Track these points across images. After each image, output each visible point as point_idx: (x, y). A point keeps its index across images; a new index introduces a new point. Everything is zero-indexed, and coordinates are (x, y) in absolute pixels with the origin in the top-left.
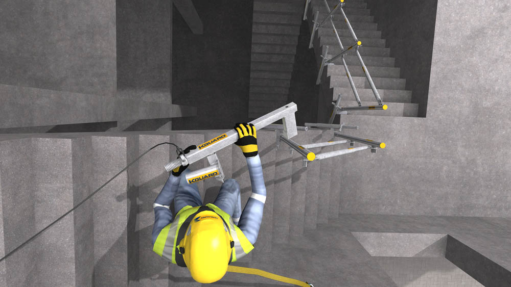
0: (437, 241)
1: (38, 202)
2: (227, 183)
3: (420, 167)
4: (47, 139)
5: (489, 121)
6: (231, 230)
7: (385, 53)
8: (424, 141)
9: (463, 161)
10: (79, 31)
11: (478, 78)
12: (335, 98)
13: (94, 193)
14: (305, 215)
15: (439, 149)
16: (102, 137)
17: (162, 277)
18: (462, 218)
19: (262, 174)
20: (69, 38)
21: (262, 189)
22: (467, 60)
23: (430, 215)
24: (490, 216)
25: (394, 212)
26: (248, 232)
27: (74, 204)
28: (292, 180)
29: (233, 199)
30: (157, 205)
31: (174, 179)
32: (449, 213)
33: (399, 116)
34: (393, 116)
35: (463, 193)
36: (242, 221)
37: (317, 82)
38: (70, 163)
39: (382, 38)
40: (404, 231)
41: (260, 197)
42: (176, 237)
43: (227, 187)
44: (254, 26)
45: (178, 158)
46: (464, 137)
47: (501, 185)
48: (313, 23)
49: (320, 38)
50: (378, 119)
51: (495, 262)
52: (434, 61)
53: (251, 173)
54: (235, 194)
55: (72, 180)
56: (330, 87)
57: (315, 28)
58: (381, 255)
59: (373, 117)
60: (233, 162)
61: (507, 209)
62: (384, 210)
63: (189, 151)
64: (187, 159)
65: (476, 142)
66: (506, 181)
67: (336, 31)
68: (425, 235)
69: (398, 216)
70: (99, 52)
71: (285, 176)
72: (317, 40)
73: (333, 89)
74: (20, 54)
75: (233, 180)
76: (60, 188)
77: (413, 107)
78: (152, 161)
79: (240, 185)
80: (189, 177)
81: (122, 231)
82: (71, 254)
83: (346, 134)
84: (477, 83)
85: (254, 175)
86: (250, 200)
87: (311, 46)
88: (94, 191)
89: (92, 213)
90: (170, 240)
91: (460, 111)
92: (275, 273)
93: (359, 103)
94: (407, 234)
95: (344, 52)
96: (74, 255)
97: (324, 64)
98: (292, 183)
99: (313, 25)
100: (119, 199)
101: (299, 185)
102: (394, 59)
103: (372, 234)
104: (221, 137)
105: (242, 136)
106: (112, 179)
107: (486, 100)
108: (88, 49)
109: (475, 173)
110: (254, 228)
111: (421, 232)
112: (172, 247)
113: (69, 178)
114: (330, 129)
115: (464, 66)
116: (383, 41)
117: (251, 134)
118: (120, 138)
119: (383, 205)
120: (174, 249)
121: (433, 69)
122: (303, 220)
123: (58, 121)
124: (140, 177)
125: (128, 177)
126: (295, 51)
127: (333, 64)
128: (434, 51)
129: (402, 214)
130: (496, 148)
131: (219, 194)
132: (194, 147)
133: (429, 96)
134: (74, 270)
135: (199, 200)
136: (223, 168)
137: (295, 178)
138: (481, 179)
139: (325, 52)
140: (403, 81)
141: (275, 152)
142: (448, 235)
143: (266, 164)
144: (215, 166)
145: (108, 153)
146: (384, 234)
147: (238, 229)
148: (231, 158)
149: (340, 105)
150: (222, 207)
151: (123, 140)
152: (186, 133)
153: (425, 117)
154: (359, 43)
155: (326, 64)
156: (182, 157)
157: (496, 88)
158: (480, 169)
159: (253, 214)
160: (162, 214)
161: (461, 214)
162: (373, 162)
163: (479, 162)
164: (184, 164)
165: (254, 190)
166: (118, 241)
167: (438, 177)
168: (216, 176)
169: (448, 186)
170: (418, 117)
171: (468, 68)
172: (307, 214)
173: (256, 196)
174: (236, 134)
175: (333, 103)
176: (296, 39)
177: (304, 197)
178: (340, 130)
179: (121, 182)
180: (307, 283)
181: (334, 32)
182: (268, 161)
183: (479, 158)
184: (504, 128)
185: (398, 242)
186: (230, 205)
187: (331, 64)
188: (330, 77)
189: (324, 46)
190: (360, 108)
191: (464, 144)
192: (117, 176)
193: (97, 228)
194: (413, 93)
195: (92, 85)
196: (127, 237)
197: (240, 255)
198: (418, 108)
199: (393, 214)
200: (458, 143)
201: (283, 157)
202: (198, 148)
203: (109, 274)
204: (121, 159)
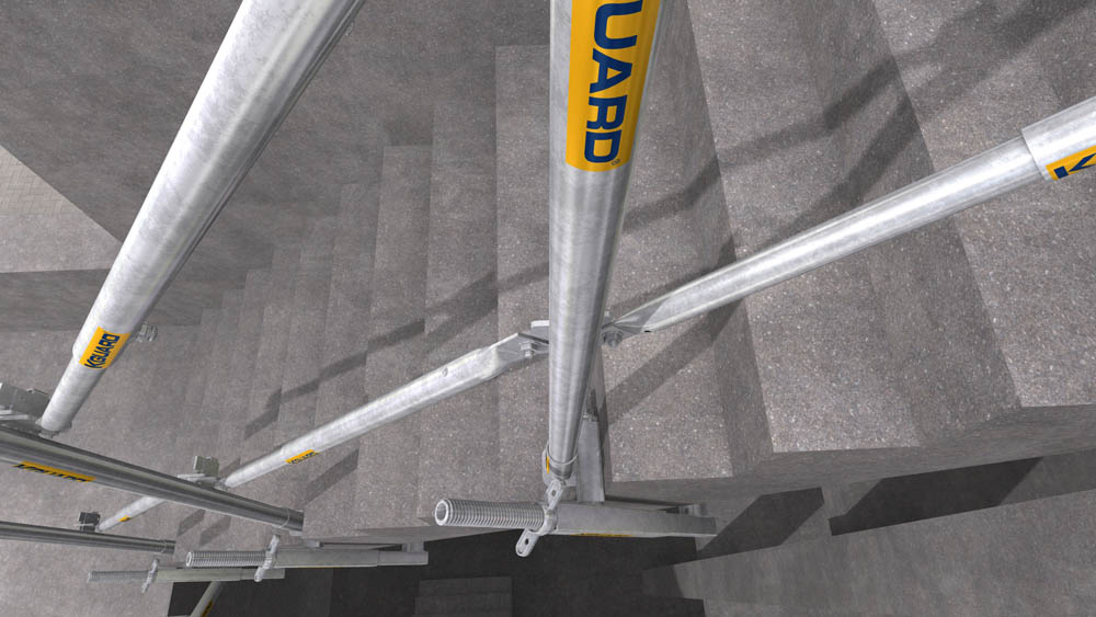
16: (876, 444)
25: (56, 337)
27: (923, 147)
69: (43, 327)
71: (302, 399)
113: (975, 239)
123: (1020, 515)
129: (33, 335)
145: (838, 380)
146: (56, 268)
151: (784, 437)
185: (21, 251)
199: (59, 333)
204: (778, 360)
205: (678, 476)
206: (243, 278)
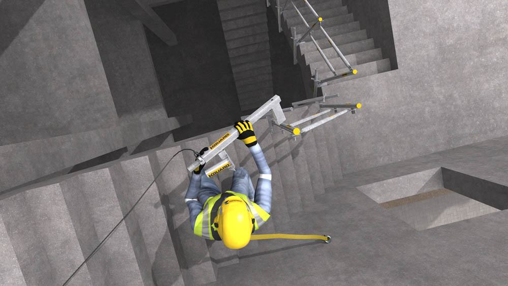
0: (434, 175)
1: (97, 222)
2: (238, 171)
3: (404, 114)
4: (90, 173)
5: (456, 57)
6: (250, 206)
7: (349, 19)
8: (402, 91)
9: (442, 99)
10: (71, 76)
11: (436, 21)
12: (313, 74)
13: (134, 206)
14: (312, 184)
15: (417, 94)
17: (206, 260)
18: (454, 149)
19: (264, 158)
20: (64, 85)
21: (267, 170)
22: (422, 7)
23: (424, 154)
24: (478, 141)
25: (391, 161)
26: (263, 204)
28: (292, 156)
29: (245, 182)
30: (187, 200)
31: (197, 177)
32: (441, 148)
33: (375, 74)
34: (369, 75)
35: (449, 127)
36: (257, 197)
37: (294, 62)
38: (112, 186)
39: (343, 5)
40: (403, 174)
41: (267, 176)
42: (209, 219)
43: (238, 175)
44: (223, 25)
45: (196, 160)
46: (437, 77)
47: (481, 111)
48: (277, 8)
49: (286, 21)
50: (355, 82)
51: (483, 179)
52: (393, 17)
53: (255, 159)
54: (246, 178)
55: (117, 200)
56: (307, 65)
57: (279, 13)
58: (388, 201)
59: (351, 82)
60: (237, 153)
61: (492, 131)
62: (383, 161)
63: (204, 153)
64: (204, 159)
65: (450, 78)
66: (485, 106)
67: (298, 11)
68: (421, 173)
69: (396, 163)
70: (94, 90)
71: (285, 154)
72: (284, 24)
73: (309, 65)
74: (27, 111)
75: (241, 168)
76: (110, 207)
77: (385, 62)
78: (172, 169)
79: (248, 171)
80: (208, 172)
81: (165, 231)
82: (132, 255)
83: (331, 103)
84: (436, 25)
85: (258, 160)
86: (260, 180)
87: (280, 30)
88: (134, 205)
89: (138, 221)
90: (205, 223)
91: (428, 55)
92: (295, 234)
93: (334, 73)
94: (405, 176)
95: (310, 30)
96: (134, 256)
97: (295, 44)
98: (293, 159)
99: (277, 10)
100: (156, 206)
101: (300, 159)
102: (358, 22)
103: (374, 184)
104: (226, 136)
105: (241, 132)
106: (146, 192)
107: (448, 38)
108: (84, 90)
109: (456, 106)
110: (267, 201)
111: (417, 171)
112: (208, 227)
114: (315, 103)
115: (421, 13)
116: (345, 8)
117: (248, 129)
118: (143, 157)
119: (380, 157)
120: (210, 229)
121: (394, 23)
122: (311, 188)
124: (166, 185)
125: (158, 187)
126: (267, 38)
127: (304, 42)
128: (390, 7)
129: (399, 160)
130: (469, 79)
131: (233, 182)
132: (206, 149)
133: (396, 49)
134: (138, 268)
135: (217, 191)
136: (232, 160)
137: (294, 153)
138: (462, 110)
139: (294, 32)
140: (371, 40)
141: (271, 136)
142: (442, 168)
143: (266, 148)
144: (226, 160)
145: (137, 172)
146: (385, 181)
147: (255, 205)
148: (234, 150)
149: (319, 79)
150: (238, 191)
151: (146, 159)
152: (192, 140)
153: (397, 68)
154: (320, 19)
155: (297, 44)
156: (200, 158)
157: (455, 25)
158: (459, 102)
159: (263, 190)
160: (193, 205)
161: (451, 146)
162: (361, 121)
163: (456, 95)
164: (201, 163)
165: (261, 172)
166: (164, 239)
167: (423, 119)
168: (229, 167)
169: (434, 125)
170: (392, 70)
171: (424, 14)
172: (314, 182)
173: (263, 176)
174: (237, 131)
175: (312, 78)
176: (266, 25)
177: (307, 168)
178: (324, 101)
179: (154, 193)
180: (325, 236)
181: (298, 13)
182: (266, 145)
183: (455, 92)
184: (470, 59)
185: (399, 185)
186: (244, 188)
187: (302, 43)
188: (304, 55)
189: (291, 28)
190: (336, 77)
191: (438, 83)
192: (149, 188)
193: (144, 233)
194: (382, 50)
195: (96, 121)
196: (169, 234)
197: (261, 223)
198: (389, 62)
200: (433, 83)
201: (279, 138)
202: (209, 149)
203: (164, 267)
204: (148, 174)
205: (167, 149)
206: (325, 190)
